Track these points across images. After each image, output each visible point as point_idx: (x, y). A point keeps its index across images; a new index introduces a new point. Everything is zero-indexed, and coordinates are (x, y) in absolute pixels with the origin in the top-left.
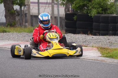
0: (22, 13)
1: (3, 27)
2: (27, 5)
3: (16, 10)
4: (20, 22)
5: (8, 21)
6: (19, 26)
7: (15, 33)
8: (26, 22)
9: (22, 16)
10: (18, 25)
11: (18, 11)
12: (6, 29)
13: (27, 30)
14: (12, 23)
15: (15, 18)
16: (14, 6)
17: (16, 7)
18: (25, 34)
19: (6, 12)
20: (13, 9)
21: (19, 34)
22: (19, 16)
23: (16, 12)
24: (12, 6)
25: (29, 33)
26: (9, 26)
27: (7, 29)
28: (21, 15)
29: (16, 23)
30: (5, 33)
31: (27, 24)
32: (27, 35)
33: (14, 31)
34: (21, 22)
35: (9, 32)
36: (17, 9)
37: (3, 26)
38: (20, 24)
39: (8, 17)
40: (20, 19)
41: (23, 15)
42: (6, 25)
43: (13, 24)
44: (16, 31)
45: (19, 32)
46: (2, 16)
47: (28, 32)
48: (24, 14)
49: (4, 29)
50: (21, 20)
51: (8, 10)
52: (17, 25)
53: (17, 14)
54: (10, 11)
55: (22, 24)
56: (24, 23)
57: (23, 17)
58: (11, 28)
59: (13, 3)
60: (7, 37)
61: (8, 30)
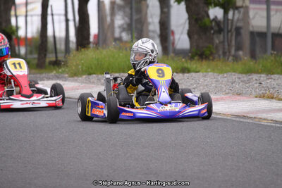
0: (229, 28)
1: (183, 60)
2: (242, 7)
3: (214, 20)
4: (224, 49)
5: (195, 44)
6: (222, 57)
7: (210, 73)
8: (239, 48)
9: (230, 34)
10: (219, 56)
11: (220, 22)
12: (189, 65)
13: (239, 66)
14: (204, 49)
15: (212, 39)
16: (209, 9)
17: (216, 12)
18: (235, 76)
19: (190, 23)
20: (208, 16)
21: (220, 77)
22: (222, 33)
23: (214, 24)
24: (206, 9)
25: (244, 75)
26: (196, 58)
27: (193, 65)
28: (226, 30)
29: (214, 51)
30: (186, 75)
31: (241, 53)
32: (239, 78)
33: (209, 70)
34: (226, 47)
35: (197, 72)
36: (216, 17)
37: (183, 58)
38: (224, 53)
39: (196, 37)
40: (223, 42)
41: (231, 30)
42: (190, 54)
43: (207, 52)
44: (213, 70)
45: (222, 72)
46: (182, 33)
47: (242, 73)
48: (234, 27)
49: (185, 65)
50: (226, 44)
51: (196, 20)
52: (216, 56)
53: (216, 28)
54: (199, 22)
55: (228, 54)
56: (233, 52)
57: (232, 35)
58: (202, 61)
59: (208, 3)
60: (191, 84)
61: (195, 66)
